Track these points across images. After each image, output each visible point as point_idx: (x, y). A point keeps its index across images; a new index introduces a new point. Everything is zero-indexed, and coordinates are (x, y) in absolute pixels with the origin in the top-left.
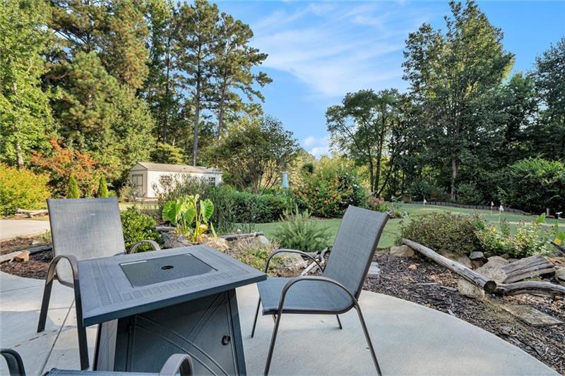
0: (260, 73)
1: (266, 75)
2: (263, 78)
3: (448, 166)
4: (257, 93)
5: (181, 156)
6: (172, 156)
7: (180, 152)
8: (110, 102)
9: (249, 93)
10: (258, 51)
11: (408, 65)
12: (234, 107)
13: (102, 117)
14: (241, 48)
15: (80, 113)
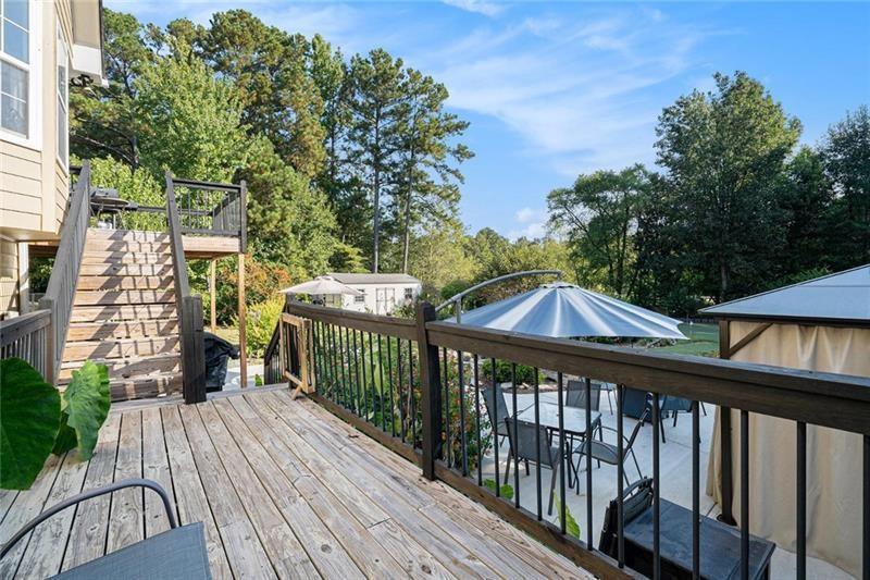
0: (459, 145)
1: (466, 148)
2: (461, 153)
3: (716, 273)
4: (455, 173)
5: (360, 258)
6: (351, 259)
7: (359, 254)
8: (290, 199)
9: (445, 172)
10: (456, 117)
11: (661, 145)
12: (424, 191)
13: (283, 219)
14: (435, 115)
15: (258, 215)
